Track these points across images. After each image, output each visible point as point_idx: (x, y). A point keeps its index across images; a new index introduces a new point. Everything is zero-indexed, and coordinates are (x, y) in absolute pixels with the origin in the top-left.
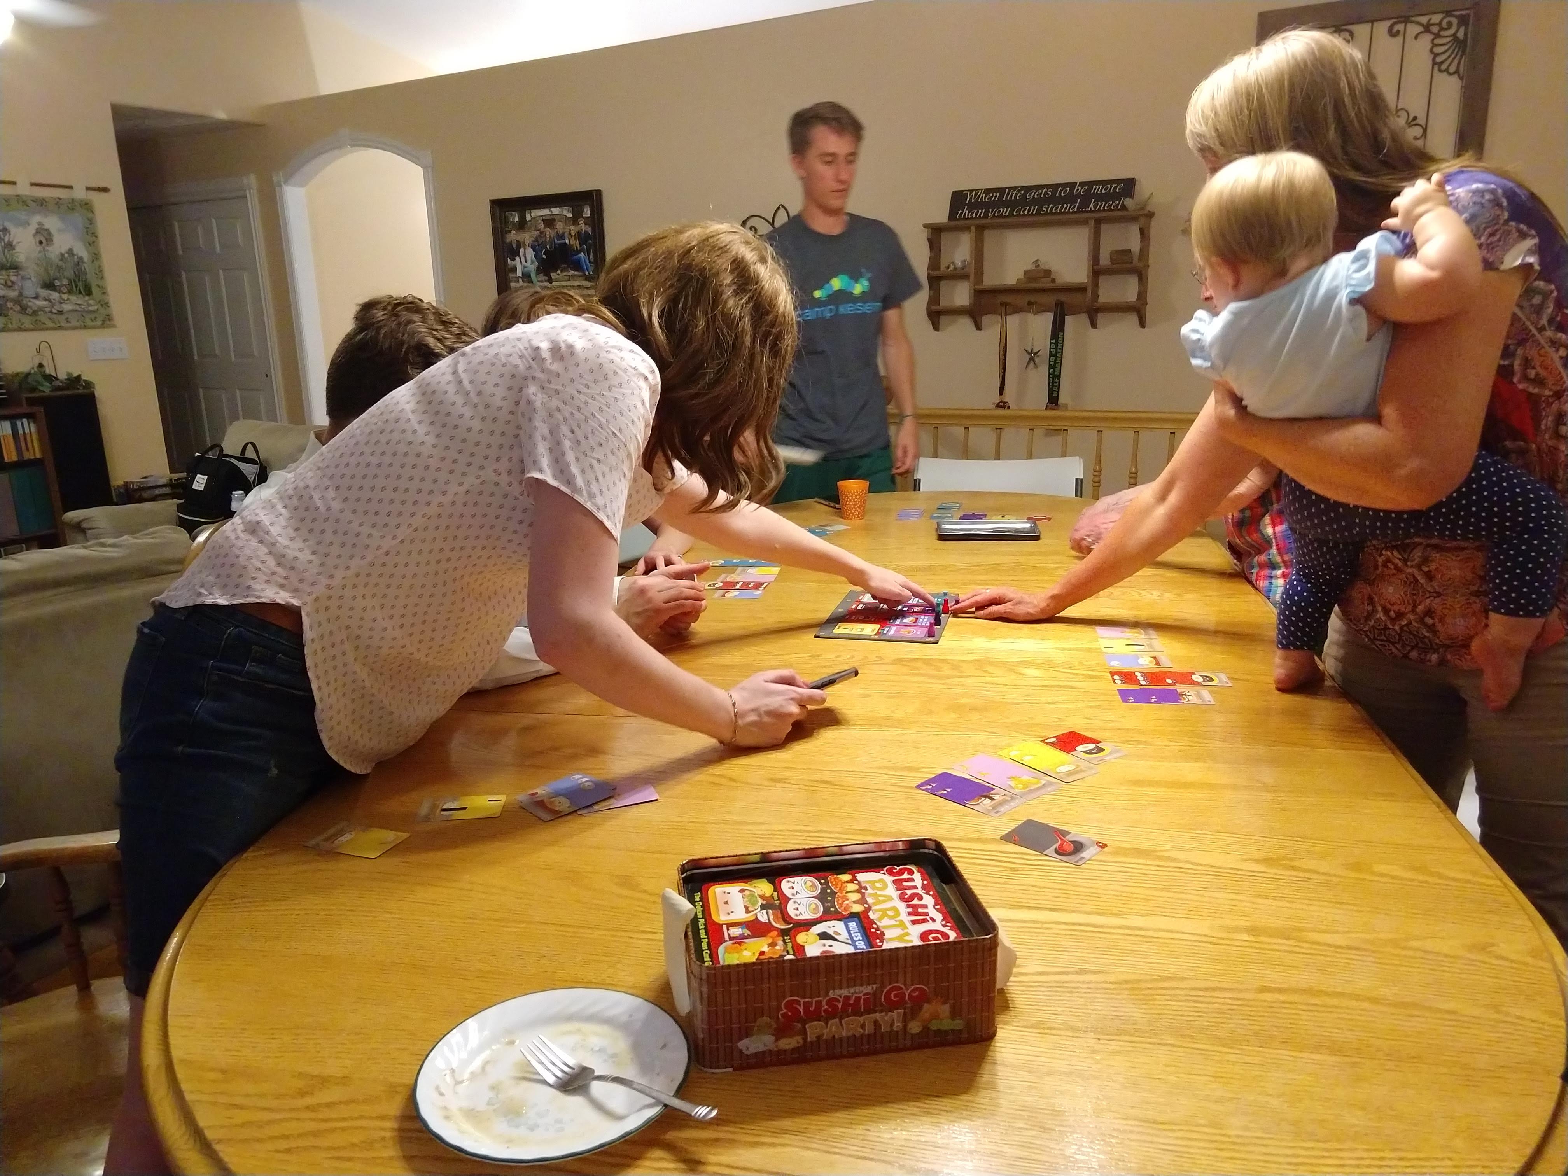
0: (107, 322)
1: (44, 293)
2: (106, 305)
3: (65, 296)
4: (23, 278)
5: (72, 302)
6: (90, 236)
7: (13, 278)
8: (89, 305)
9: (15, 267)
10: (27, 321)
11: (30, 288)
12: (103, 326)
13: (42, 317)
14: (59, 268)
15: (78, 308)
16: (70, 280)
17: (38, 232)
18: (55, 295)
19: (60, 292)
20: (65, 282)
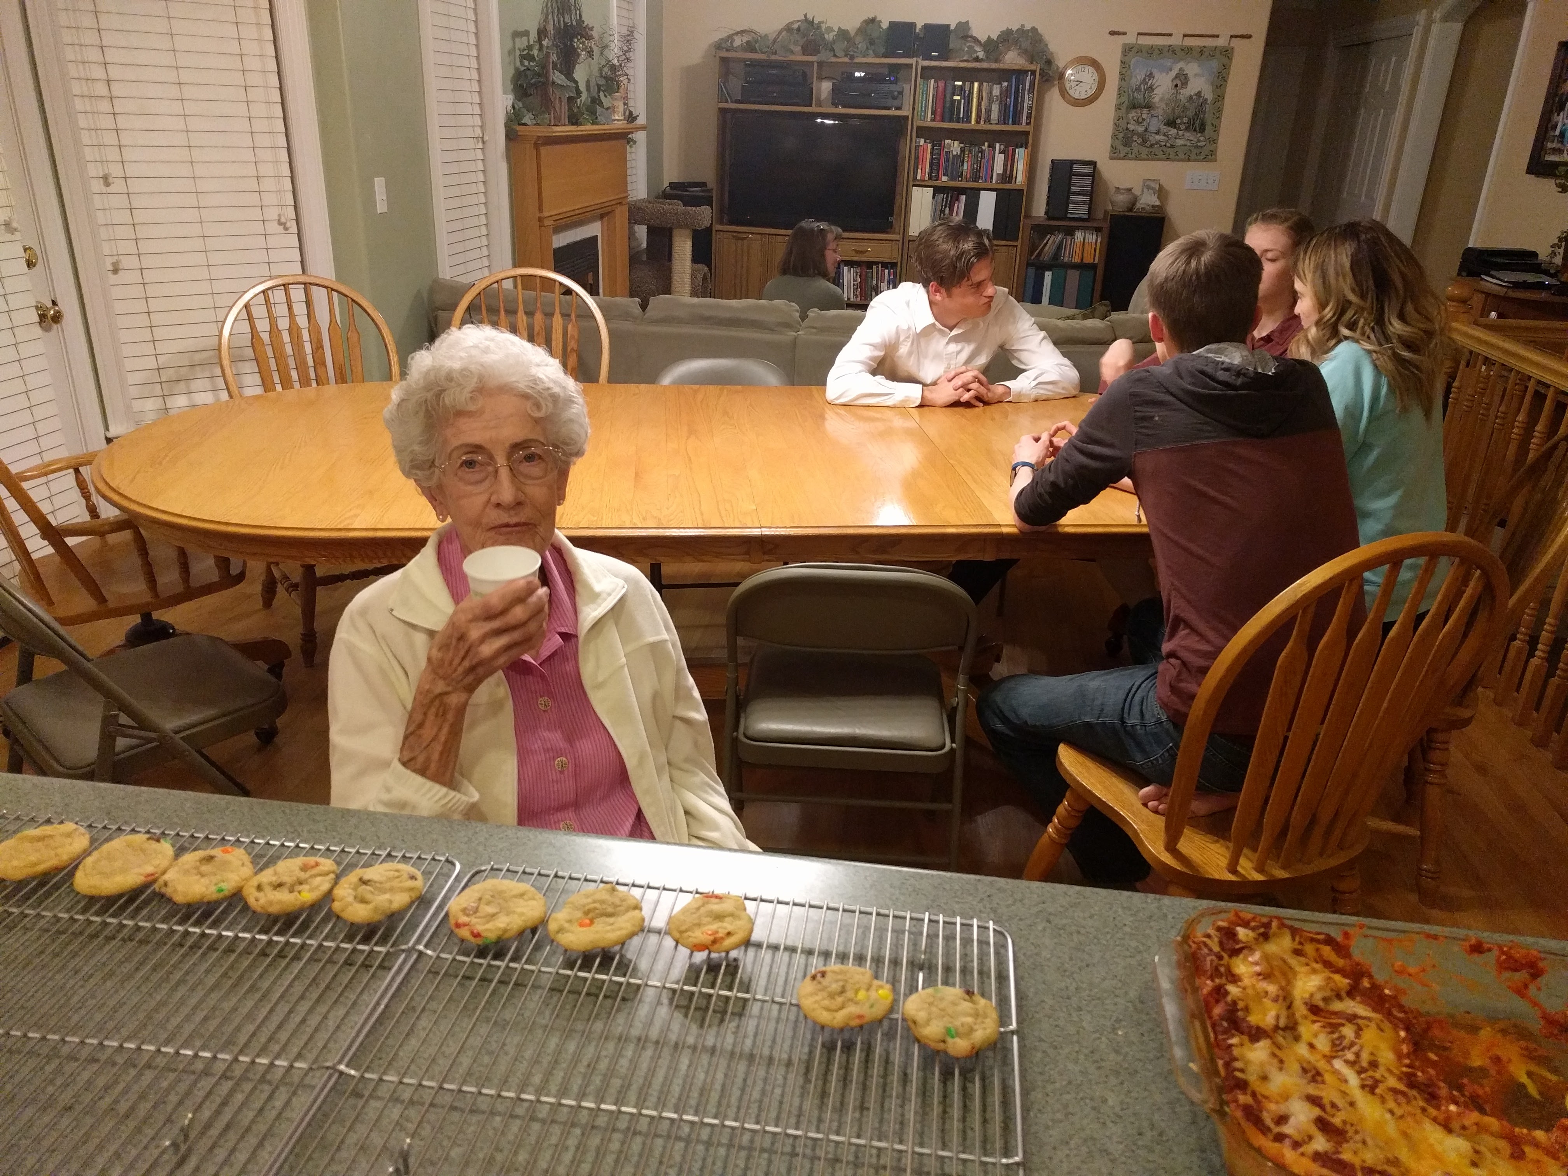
0: (1210, 156)
1: (1164, 129)
2: (1215, 142)
3: (1181, 133)
4: (1152, 116)
5: (1184, 138)
6: (1220, 81)
7: (1144, 116)
8: (1199, 141)
9: (1149, 106)
10: (1145, 151)
11: (1155, 124)
12: (1206, 159)
13: (1156, 149)
14: (1184, 107)
15: (1188, 143)
16: (1189, 119)
17: (1177, 77)
18: (1173, 131)
19: (1179, 129)
20: (1185, 120)
